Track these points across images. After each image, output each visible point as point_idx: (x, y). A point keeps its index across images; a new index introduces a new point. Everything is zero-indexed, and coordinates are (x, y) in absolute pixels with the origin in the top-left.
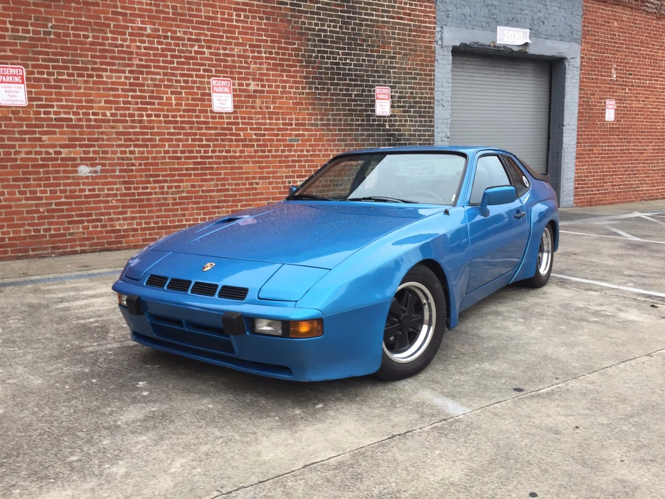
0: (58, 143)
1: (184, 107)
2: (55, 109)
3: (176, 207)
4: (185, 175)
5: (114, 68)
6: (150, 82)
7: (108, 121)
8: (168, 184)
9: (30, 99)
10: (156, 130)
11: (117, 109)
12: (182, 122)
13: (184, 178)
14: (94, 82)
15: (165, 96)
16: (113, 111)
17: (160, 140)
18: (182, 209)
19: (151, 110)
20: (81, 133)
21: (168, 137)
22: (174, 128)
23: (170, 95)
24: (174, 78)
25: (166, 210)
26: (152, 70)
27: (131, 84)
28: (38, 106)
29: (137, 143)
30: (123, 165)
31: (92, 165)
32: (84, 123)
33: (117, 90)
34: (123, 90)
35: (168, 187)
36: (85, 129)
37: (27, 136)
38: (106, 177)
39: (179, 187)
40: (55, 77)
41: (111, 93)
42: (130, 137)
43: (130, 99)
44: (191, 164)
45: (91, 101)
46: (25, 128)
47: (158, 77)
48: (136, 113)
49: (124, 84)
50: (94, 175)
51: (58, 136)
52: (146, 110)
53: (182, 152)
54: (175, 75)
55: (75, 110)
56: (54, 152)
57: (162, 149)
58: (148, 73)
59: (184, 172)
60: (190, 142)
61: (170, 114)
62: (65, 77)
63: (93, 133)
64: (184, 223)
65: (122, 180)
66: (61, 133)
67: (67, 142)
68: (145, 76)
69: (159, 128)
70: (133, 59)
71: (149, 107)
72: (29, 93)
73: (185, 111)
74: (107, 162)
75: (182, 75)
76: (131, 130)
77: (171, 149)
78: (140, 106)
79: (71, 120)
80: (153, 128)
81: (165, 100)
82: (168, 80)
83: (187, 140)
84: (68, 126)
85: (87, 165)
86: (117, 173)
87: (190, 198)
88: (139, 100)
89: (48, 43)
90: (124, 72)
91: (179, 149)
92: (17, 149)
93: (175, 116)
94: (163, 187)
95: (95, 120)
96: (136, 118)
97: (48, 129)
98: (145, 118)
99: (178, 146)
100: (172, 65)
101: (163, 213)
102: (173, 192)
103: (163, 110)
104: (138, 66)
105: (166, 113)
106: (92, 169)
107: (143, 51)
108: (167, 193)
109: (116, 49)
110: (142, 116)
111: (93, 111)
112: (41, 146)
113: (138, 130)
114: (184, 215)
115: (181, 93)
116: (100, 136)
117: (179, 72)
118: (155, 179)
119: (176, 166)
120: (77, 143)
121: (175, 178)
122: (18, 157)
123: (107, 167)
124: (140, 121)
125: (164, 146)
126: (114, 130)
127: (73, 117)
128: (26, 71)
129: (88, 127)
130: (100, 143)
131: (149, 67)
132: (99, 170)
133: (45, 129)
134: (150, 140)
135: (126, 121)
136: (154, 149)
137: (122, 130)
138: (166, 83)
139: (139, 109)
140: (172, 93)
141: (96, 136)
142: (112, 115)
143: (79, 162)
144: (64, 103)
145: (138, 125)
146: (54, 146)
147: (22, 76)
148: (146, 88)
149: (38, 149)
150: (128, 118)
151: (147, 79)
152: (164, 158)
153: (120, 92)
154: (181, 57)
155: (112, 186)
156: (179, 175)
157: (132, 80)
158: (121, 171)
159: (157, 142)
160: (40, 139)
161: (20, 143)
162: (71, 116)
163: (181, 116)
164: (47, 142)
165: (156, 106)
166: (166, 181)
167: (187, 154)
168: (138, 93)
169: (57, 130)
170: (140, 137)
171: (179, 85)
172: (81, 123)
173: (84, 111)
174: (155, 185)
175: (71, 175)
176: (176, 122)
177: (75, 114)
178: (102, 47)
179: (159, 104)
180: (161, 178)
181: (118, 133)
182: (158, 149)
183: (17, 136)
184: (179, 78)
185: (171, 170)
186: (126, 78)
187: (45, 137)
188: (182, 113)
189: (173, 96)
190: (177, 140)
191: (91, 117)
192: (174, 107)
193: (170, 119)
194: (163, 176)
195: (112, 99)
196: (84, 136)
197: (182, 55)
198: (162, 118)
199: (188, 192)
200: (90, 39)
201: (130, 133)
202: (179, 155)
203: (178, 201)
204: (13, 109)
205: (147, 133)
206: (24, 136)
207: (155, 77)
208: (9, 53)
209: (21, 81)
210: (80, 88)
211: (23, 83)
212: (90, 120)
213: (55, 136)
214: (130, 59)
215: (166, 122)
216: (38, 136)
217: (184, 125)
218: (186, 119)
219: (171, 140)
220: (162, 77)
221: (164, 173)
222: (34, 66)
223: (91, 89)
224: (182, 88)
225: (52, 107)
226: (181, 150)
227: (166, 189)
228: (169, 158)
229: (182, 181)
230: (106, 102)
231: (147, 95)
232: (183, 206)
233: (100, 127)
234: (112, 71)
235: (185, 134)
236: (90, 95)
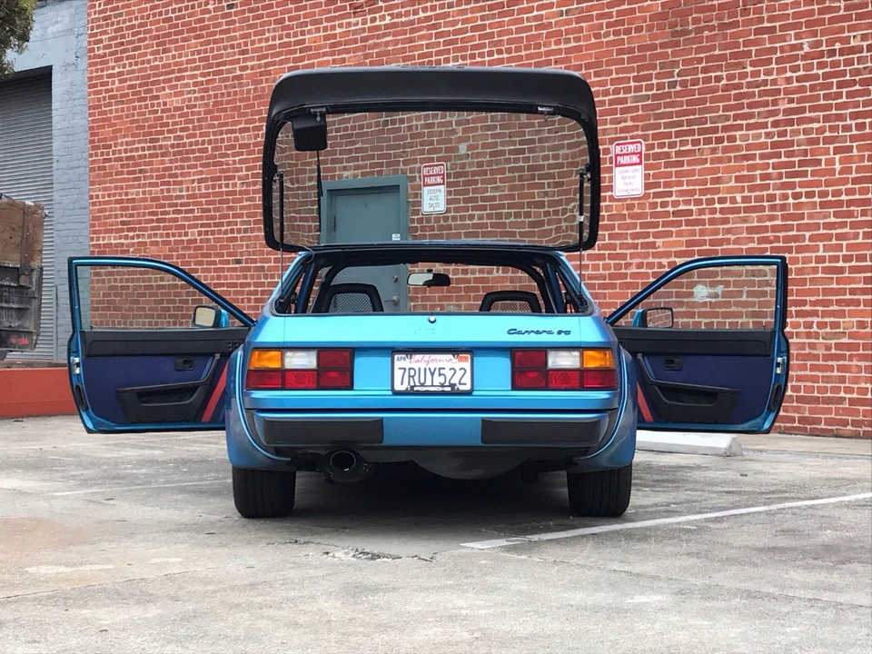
0: (674, 250)
1: (854, 175)
2: (674, 198)
3: (830, 363)
4: (849, 303)
5: (752, 121)
6: (802, 137)
7: (737, 210)
8: (820, 320)
9: (647, 186)
10: (806, 221)
11: (752, 189)
12: (850, 203)
13: (847, 308)
14: (726, 150)
15: (823, 158)
16: (746, 194)
17: (811, 239)
18: (841, 368)
19: (802, 185)
20: (702, 233)
21: (825, 231)
22: (836, 215)
23: (832, 156)
24: (841, 123)
25: (814, 368)
26: (807, 114)
27: (774, 145)
28: (656, 195)
29: (775, 245)
30: (752, 284)
31: (713, 284)
32: (707, 217)
33: (753, 157)
34: (763, 157)
35: (821, 325)
36: (707, 226)
37: (640, 241)
38: (728, 304)
39: (836, 325)
40: (677, 149)
41: (745, 163)
42: (766, 235)
43: (770, 171)
44: (860, 283)
45: (718, 180)
46: (638, 230)
47: (815, 125)
48: (778, 192)
49: (764, 146)
50: (713, 300)
51: (674, 238)
52: (792, 186)
53: (847, 259)
54: (841, 118)
55: (697, 197)
56: (669, 263)
57: (814, 255)
58: (800, 121)
59: (848, 297)
60: (860, 240)
61: (830, 189)
62: (689, 147)
63: (716, 232)
64: (842, 394)
65: (750, 309)
66: (679, 234)
67: (684, 248)
68: (795, 127)
69: (811, 216)
70: (780, 101)
71: (797, 180)
72: (647, 176)
73: (855, 181)
74: (732, 279)
75: (854, 116)
76: (768, 224)
77: (827, 254)
78: (784, 180)
79: (690, 212)
80: (801, 217)
81: (823, 166)
82: (832, 129)
83: (856, 236)
84: (688, 223)
85: (705, 284)
86: (744, 298)
87: (856, 347)
88: (783, 171)
89: (673, 99)
90: (764, 125)
91: (840, 254)
92: (628, 260)
93: (838, 193)
94: (809, 325)
95: (722, 211)
96: (778, 202)
97: (663, 229)
98: (791, 201)
99: (839, 248)
100: (840, 101)
101: (808, 373)
102: (827, 333)
103: (818, 184)
104: (787, 112)
105: (823, 188)
106: (712, 291)
107: (795, 84)
108: (817, 335)
109: (757, 90)
110: (785, 197)
111: (720, 195)
112: (655, 255)
113: (779, 222)
114: (842, 380)
115: (850, 149)
116: (726, 236)
117: (850, 110)
118: (798, 308)
119: (834, 286)
120: (696, 248)
121: (831, 308)
122: (628, 271)
123: (732, 289)
124: (783, 207)
125: (816, 249)
126: (745, 225)
127: (694, 208)
128: (646, 145)
129: (712, 221)
130: (725, 247)
131: (802, 110)
132: (720, 293)
133: (660, 229)
134: (796, 239)
135: (762, 209)
136: (800, 255)
137: (756, 224)
138: (827, 134)
139: (784, 186)
140: (837, 151)
141: (720, 236)
142: (745, 199)
143: (696, 279)
144: (685, 188)
145: (779, 213)
146: (668, 254)
147: (640, 153)
148: (795, 148)
149: (651, 260)
150: (765, 204)
151: (796, 132)
152: (815, 270)
153: (758, 161)
154: (854, 83)
155: (736, 320)
156: (839, 302)
157: (776, 138)
158: (750, 294)
159: (807, 243)
160: (653, 245)
161: (632, 251)
162: (692, 207)
163: (848, 192)
164: (661, 249)
165: (809, 178)
166: (815, 314)
167: (854, 263)
168: (784, 159)
169: (674, 229)
170: (781, 234)
171: (848, 134)
172: (703, 217)
173: (709, 196)
174: (798, 320)
175: (685, 300)
176: (840, 204)
177: (698, 202)
178: (737, 91)
179: (814, 173)
180: (808, 308)
181: (750, 230)
182: (807, 254)
183: (630, 241)
184: (849, 122)
185: (826, 292)
186: (768, 135)
187: (659, 241)
188: (850, 186)
189: (837, 157)
190: (839, 237)
191: (717, 206)
192: (837, 176)
193: (830, 198)
194: (813, 304)
195: (745, 173)
196: (706, 238)
197: (857, 78)
198: (816, 199)
199: (852, 336)
200: (724, 82)
201: (765, 229)
202: (841, 264)
203: (833, 351)
204: (628, 202)
205: (790, 228)
206: (636, 241)
207: (810, 126)
208: (630, 123)
209: (638, 161)
210: (705, 161)
211: (640, 163)
212: (713, 211)
213: (671, 239)
214: (775, 103)
215: (823, 205)
216: (651, 239)
217: (852, 208)
218: (857, 197)
219: (829, 237)
220: (821, 124)
221: (813, 299)
222: (655, 137)
223: (720, 160)
224: (853, 138)
225: (670, 194)
226: (844, 256)
227: (815, 329)
228: (825, 270)
229: (841, 314)
230: (738, 179)
231: (796, 159)
232: (841, 363)
233: (726, 221)
234: (749, 127)
235: (854, 226)
236: (717, 170)
